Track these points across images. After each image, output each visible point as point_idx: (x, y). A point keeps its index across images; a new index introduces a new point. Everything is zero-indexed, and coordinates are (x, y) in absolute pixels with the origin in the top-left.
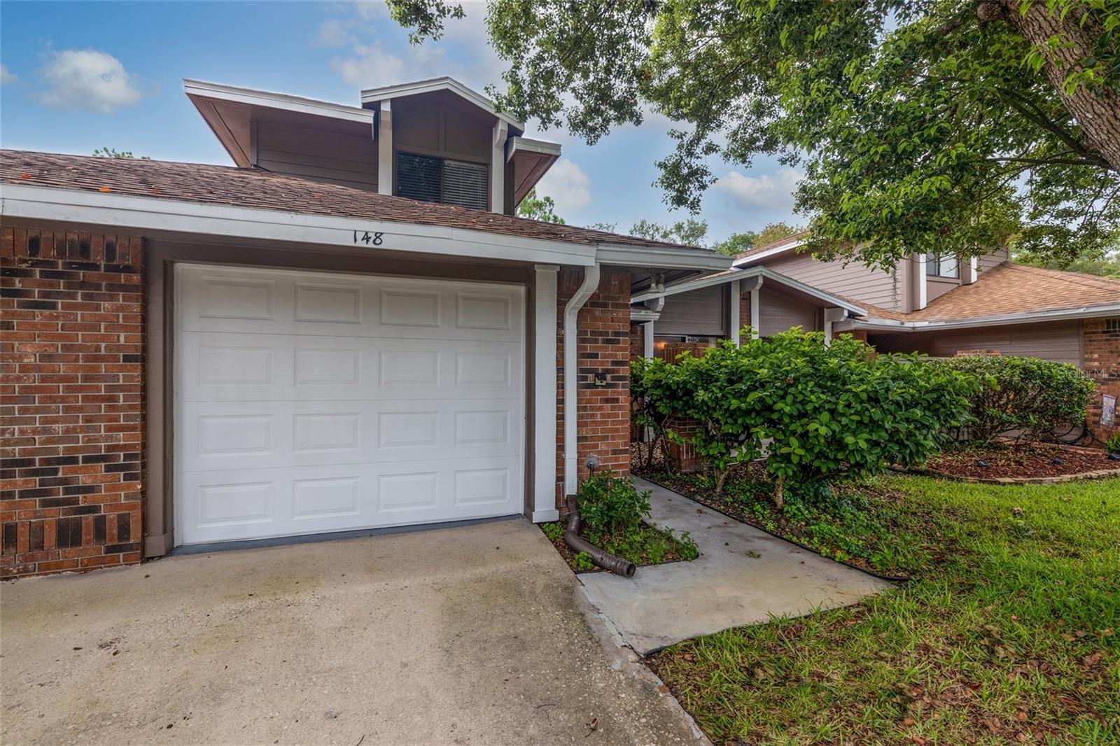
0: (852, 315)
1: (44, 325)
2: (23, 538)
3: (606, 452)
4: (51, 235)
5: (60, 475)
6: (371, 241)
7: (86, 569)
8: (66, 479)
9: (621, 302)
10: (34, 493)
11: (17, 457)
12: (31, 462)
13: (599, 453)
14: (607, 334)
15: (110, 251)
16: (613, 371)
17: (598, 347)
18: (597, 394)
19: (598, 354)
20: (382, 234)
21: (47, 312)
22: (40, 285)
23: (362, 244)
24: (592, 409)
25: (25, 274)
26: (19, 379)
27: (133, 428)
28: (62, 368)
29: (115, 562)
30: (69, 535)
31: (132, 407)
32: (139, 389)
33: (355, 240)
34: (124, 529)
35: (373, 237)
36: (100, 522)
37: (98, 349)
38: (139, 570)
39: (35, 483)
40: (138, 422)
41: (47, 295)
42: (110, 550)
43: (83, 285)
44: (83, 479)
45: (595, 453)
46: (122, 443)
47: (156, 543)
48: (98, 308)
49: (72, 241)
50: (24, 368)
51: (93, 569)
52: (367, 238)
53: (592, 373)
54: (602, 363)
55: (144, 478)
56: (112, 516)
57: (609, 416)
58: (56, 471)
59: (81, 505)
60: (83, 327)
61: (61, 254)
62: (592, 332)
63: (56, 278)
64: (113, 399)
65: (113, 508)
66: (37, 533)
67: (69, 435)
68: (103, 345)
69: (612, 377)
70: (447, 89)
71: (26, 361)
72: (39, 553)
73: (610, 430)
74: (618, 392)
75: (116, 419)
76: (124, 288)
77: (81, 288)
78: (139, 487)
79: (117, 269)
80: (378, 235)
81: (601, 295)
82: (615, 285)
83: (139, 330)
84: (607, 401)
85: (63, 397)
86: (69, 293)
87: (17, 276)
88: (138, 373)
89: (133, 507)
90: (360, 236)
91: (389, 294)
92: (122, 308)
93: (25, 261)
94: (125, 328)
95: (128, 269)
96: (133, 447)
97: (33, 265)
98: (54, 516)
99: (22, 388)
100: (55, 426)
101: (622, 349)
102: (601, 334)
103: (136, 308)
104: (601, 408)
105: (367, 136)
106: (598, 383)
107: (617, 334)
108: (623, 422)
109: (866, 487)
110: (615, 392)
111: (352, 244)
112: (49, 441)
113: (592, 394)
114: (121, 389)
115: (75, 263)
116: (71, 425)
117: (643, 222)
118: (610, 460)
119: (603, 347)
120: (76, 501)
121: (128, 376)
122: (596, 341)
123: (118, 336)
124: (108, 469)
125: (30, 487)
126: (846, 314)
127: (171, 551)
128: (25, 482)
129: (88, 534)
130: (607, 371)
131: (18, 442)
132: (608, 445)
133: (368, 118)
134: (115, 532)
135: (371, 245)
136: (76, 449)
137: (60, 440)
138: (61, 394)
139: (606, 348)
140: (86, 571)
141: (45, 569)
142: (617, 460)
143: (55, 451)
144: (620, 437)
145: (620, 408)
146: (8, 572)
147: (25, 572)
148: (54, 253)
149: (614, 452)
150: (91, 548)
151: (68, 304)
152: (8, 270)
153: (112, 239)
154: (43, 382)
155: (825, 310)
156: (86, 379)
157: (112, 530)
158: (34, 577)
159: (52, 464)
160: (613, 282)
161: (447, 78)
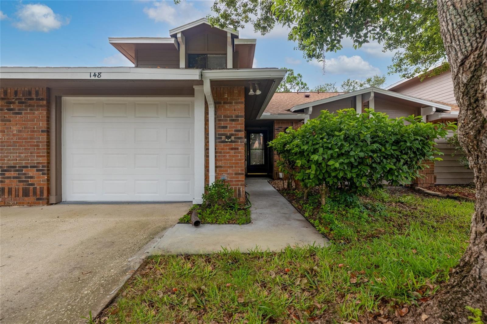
0: (439, 110)
1: (19, 120)
2: (13, 193)
3: (232, 174)
4: (20, 89)
5: (24, 172)
6: (97, 76)
7: (30, 205)
8: (25, 173)
9: (240, 101)
10: (16, 178)
11: (12, 165)
12: (15, 167)
13: (228, 174)
14: (232, 117)
15: (37, 93)
16: (235, 135)
17: (227, 123)
18: (227, 146)
19: (227, 127)
20: (101, 73)
21: (19, 116)
22: (18, 106)
23: (93, 78)
24: (224, 153)
25: (14, 103)
26: (12, 139)
27: (44, 156)
28: (25, 135)
29: (38, 204)
30: (26, 193)
31: (44, 149)
32: (46, 142)
33: (90, 76)
34: (42, 193)
35: (98, 75)
36: (35, 189)
37: (34, 128)
38: (46, 207)
39: (17, 174)
40: (46, 154)
41: (19, 110)
42: (38, 199)
43: (30, 106)
44: (31, 174)
45: (226, 174)
46: (41, 161)
47: (53, 199)
48: (34, 114)
49: (26, 91)
50: (14, 135)
51: (33, 205)
52: (95, 75)
53: (224, 136)
54: (229, 131)
55: (48, 174)
56: (38, 187)
57: (233, 156)
58: (22, 171)
59: (30, 183)
60: (30, 121)
61: (23, 95)
62: (224, 116)
63: (22, 104)
64: (38, 146)
65: (39, 185)
66: (17, 190)
67: (26, 158)
68: (35, 126)
69: (235, 137)
70: (204, 23)
71: (14, 132)
72: (18, 198)
73: (234, 163)
74: (238, 145)
75: (39, 153)
76: (41, 106)
77: (29, 107)
78: (46, 178)
79: (39, 99)
80: (100, 74)
81: (229, 98)
82: (236, 93)
83: (46, 121)
84: (232, 149)
85: (24, 145)
86: (25, 109)
87: (11, 104)
88: (45, 137)
89: (44, 185)
90: (92, 74)
91: (138, 104)
92: (41, 113)
93: (14, 99)
94: (42, 121)
95: (42, 99)
96: (44, 163)
97: (16, 100)
98: (21, 186)
99: (13, 142)
100: (22, 155)
101: (240, 124)
102: (229, 117)
103: (45, 113)
104: (228, 153)
106: (227, 140)
107: (237, 116)
108: (240, 160)
109: (402, 203)
110: (236, 145)
111: (89, 78)
112: (20, 160)
113: (224, 145)
114: (41, 142)
115: (27, 98)
116: (26, 155)
117: (349, 80)
118: (234, 178)
119: (230, 123)
120: (28, 181)
121: (43, 138)
122: (226, 120)
123: (40, 123)
124: (37, 170)
125: (15, 175)
126: (434, 110)
127: (59, 201)
128: (14, 174)
129: (31, 193)
130: (232, 135)
131: (12, 160)
132: (233, 170)
133: (172, 41)
134: (39, 193)
135: (97, 78)
136: (28, 163)
137: (24, 160)
138: (24, 144)
139: (231, 123)
140: (31, 206)
141: (19, 204)
142: (237, 178)
143: (22, 163)
144: (239, 167)
145: (239, 153)
146: (9, 204)
147: (14, 204)
148: (21, 95)
149: (236, 174)
150: (32, 199)
151: (26, 113)
152: (9, 102)
153: (37, 89)
154: (19, 140)
155: (422, 109)
156: (31, 139)
158: (16, 206)
159: (21, 168)
160: (235, 92)
161: (204, 18)
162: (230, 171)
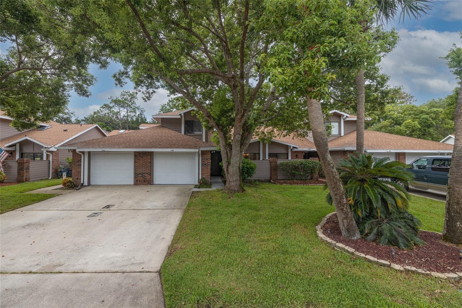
2: (141, 181)
7: (146, 185)
8: (144, 175)
9: (209, 154)
12: (141, 173)
19: (205, 161)
24: (204, 169)
26: (140, 165)
29: (148, 185)
30: (144, 181)
31: (150, 168)
32: (150, 166)
34: (149, 181)
38: (150, 186)
39: (142, 176)
40: (150, 170)
41: (143, 156)
42: (148, 183)
44: (146, 175)
48: (147, 157)
53: (204, 164)
55: (151, 176)
56: (148, 179)
57: (207, 170)
62: (204, 158)
63: (143, 154)
64: (148, 167)
69: (208, 165)
72: (142, 183)
73: (207, 172)
75: (148, 169)
81: (206, 153)
85: (144, 167)
89: (150, 179)
92: (149, 157)
95: (149, 153)
96: (150, 172)
98: (143, 179)
100: (143, 170)
101: (209, 161)
105: (180, 119)
107: (208, 158)
110: (208, 167)
113: (204, 167)
116: (145, 170)
120: (145, 178)
121: (149, 164)
124: (148, 174)
126: (293, 147)
127: (153, 184)
129: (146, 181)
131: (140, 171)
133: (179, 117)
136: (145, 172)
141: (143, 185)
142: (208, 177)
143: (143, 172)
144: (209, 173)
145: (209, 169)
146: (139, 185)
147: (141, 185)
150: (146, 183)
152: (140, 154)
156: (146, 165)
157: (148, 181)
162: (206, 175)
